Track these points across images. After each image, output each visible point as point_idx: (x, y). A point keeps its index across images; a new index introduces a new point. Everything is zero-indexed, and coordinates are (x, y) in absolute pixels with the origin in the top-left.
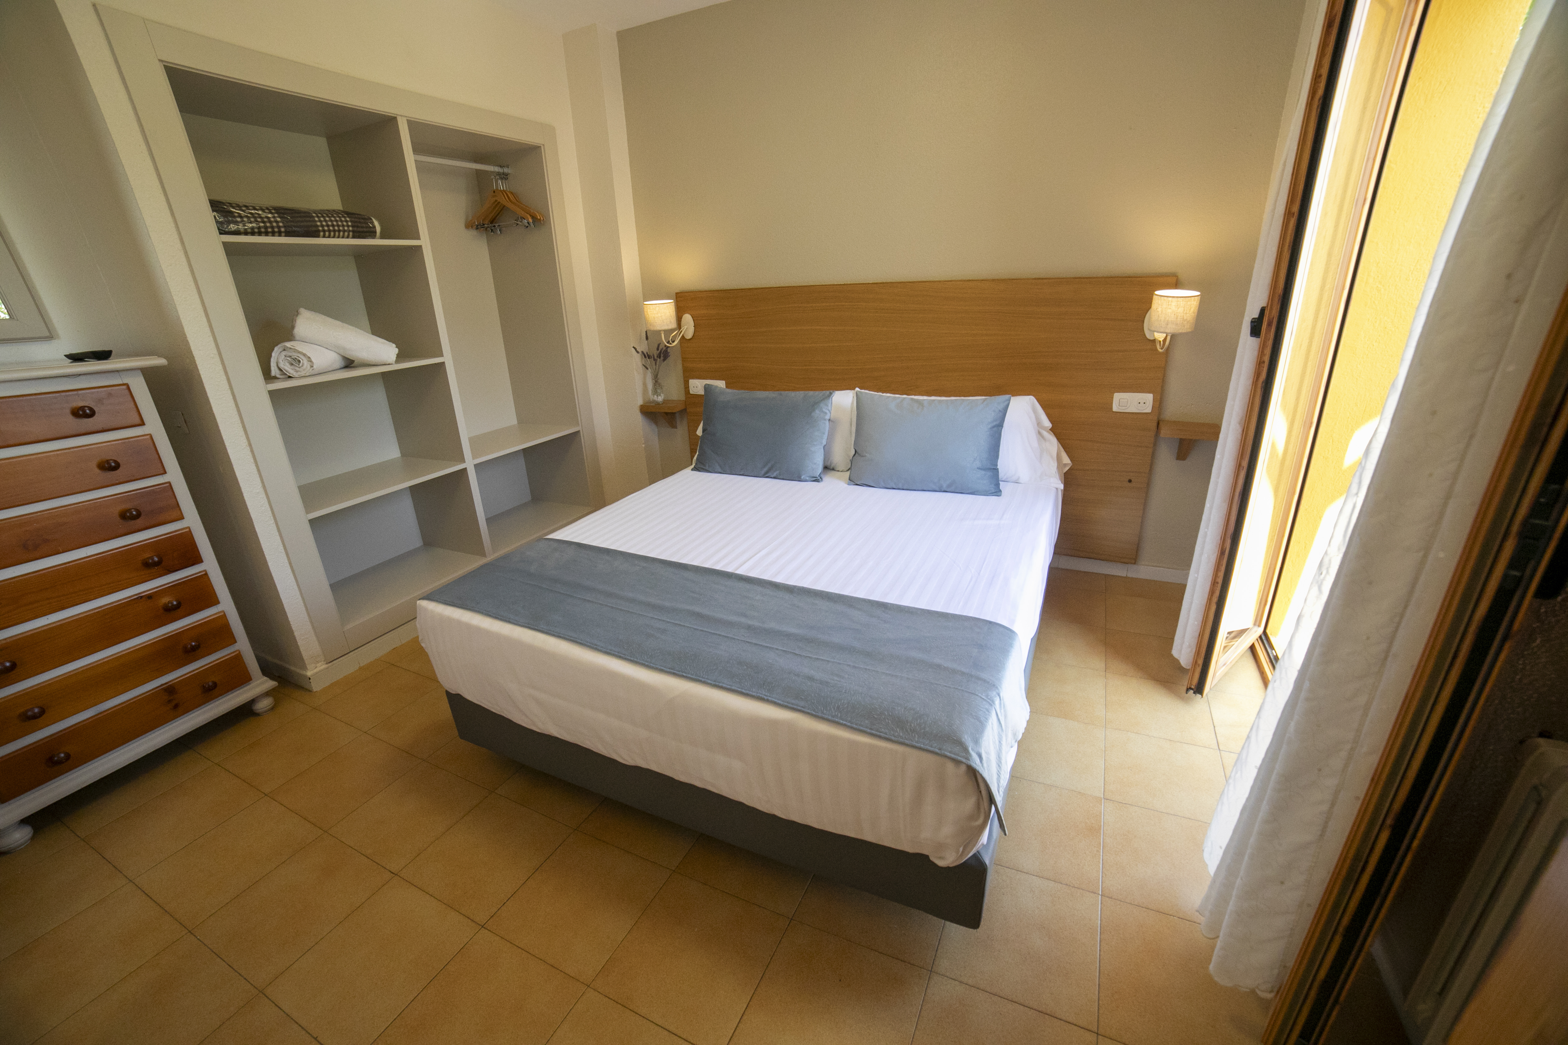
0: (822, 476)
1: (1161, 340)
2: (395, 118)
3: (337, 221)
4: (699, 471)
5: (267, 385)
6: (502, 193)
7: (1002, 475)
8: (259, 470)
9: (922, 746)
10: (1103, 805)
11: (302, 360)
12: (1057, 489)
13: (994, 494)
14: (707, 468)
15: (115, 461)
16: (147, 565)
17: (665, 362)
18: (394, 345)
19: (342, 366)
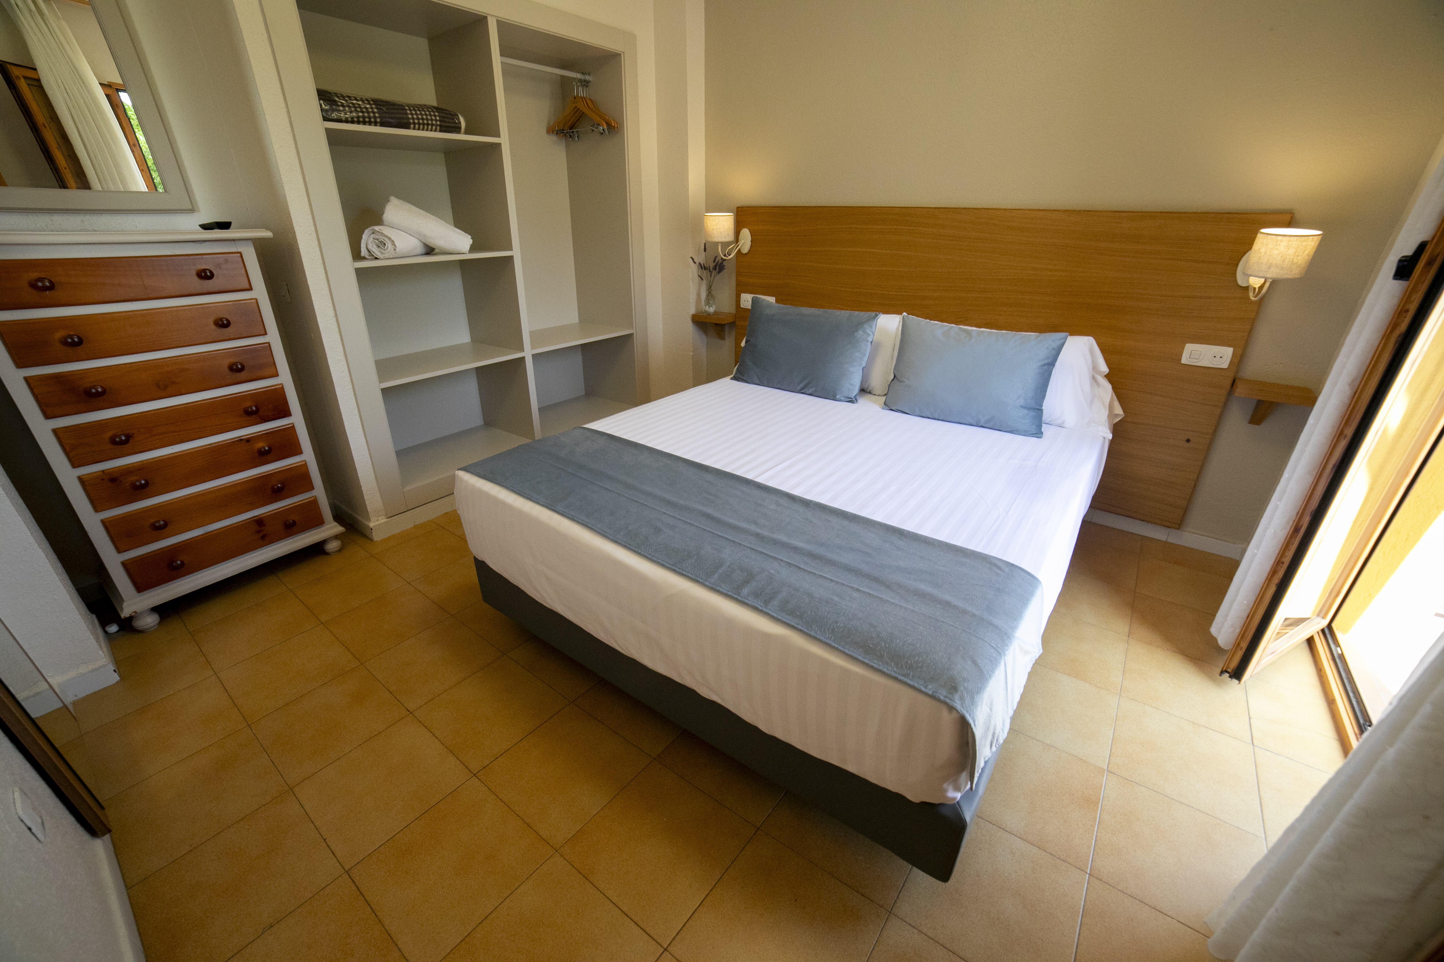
0: (858, 398)
1: (1257, 286)
2: (486, 18)
3: (426, 115)
4: (738, 380)
5: (355, 263)
6: (582, 100)
7: (1045, 417)
8: (342, 340)
9: (916, 685)
10: (1105, 777)
11: (387, 243)
12: (1104, 438)
13: (1034, 435)
14: (745, 378)
15: (227, 320)
16: (248, 413)
17: (720, 274)
18: (470, 237)
19: (423, 253)
